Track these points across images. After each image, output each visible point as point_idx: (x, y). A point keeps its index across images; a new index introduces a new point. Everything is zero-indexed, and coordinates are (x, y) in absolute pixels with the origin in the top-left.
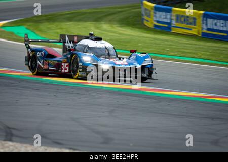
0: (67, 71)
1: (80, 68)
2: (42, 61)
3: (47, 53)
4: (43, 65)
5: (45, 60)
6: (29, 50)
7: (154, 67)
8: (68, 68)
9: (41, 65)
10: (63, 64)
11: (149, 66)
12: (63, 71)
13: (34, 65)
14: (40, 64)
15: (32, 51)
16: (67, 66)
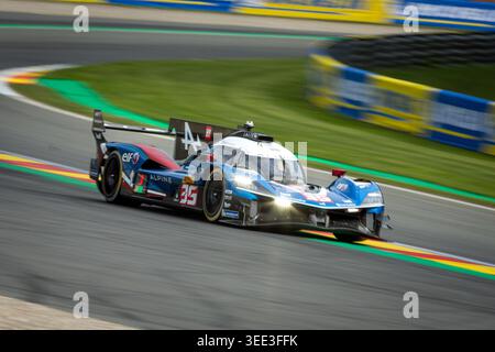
0: (192, 203)
1: (227, 201)
2: (132, 174)
3: (145, 158)
4: (134, 182)
5: (141, 173)
6: (103, 145)
7: (385, 214)
8: (194, 196)
9: (129, 182)
10: (185, 186)
11: (375, 210)
12: (184, 201)
13: (111, 181)
14: (126, 179)
15: (110, 149)
16: (193, 192)
